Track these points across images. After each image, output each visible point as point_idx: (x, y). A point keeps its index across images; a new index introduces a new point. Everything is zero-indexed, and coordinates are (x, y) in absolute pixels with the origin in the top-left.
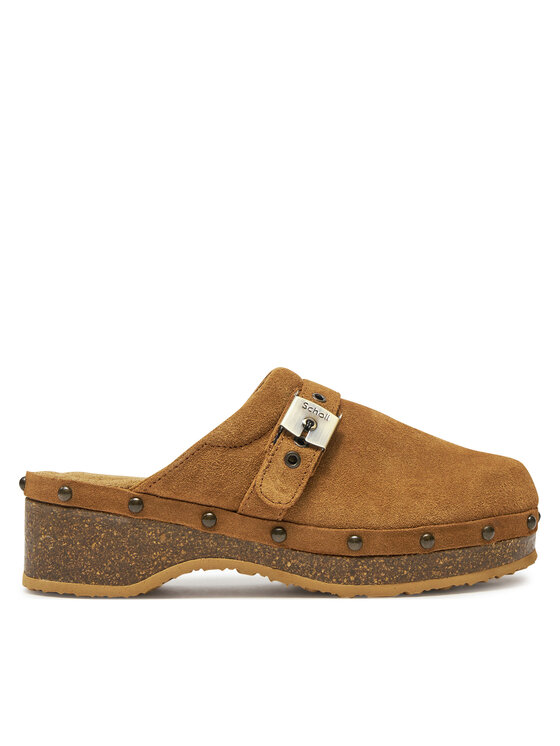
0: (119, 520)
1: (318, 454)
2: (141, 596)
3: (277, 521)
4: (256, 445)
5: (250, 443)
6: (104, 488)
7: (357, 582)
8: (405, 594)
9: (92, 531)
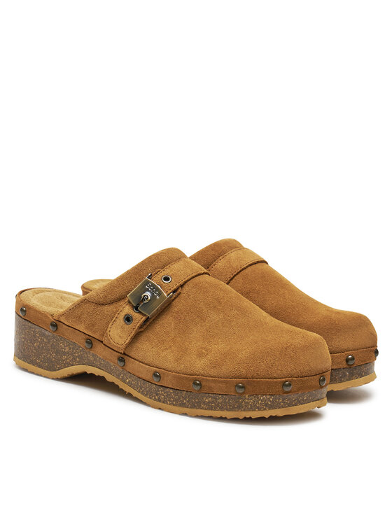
0: (47, 333)
1: (144, 318)
2: (57, 379)
3: (121, 353)
4: (115, 305)
5: (111, 303)
6: (40, 313)
7: (159, 400)
8: (185, 414)
9: (35, 336)
